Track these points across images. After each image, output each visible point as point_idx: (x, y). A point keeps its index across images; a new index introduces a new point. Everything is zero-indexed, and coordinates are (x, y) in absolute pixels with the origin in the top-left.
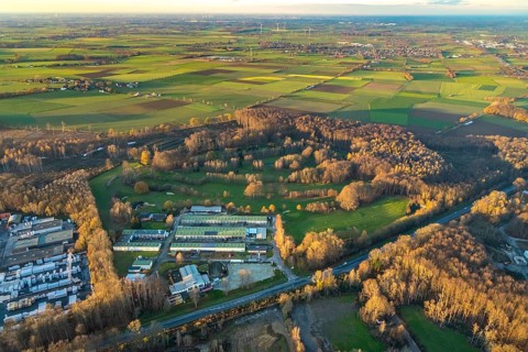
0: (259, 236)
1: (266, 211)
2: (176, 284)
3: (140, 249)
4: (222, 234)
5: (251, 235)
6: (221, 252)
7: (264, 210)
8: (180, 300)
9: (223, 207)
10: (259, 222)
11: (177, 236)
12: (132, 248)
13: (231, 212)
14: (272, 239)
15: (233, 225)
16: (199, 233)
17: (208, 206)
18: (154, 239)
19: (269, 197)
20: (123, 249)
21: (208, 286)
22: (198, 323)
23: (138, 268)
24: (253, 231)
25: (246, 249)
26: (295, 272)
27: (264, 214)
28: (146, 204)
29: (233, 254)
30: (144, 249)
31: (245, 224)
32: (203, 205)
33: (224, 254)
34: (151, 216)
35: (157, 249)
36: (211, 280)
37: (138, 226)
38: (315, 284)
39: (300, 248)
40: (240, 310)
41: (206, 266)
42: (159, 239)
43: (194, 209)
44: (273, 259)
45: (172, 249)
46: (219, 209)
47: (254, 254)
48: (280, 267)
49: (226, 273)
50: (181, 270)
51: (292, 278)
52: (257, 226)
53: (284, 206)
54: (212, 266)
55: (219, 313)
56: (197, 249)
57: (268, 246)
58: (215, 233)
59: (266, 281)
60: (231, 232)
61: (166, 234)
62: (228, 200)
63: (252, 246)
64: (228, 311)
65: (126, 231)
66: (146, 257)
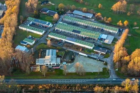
0: (106, 41)
1: (121, 24)
2: (40, 60)
3: (32, 31)
4: (84, 34)
5: (102, 39)
6: (77, 46)
9: (94, 15)
10: (111, 31)
11: (56, 28)
12: (28, 30)
13: (98, 20)
14: (114, 45)
15: (94, 29)
16: (69, 29)
17: (84, 12)
18: (43, 27)
19: (128, 14)
20: (24, 29)
21: (58, 65)
23: (26, 43)
24: (104, 36)
25: (94, 48)
26: (118, 74)
27: (118, 26)
28: (50, 3)
29: (84, 50)
30: (35, 32)
31: (102, 31)
32: (82, 11)
33: (78, 48)
34: (48, 12)
35: (41, 34)
36: (61, 62)
37: (37, 17)
38: (123, 87)
41: (63, 53)
42: (46, 27)
43: (75, 12)
44: (108, 60)
45: (49, 36)
46: (90, 16)
47: (97, 53)
48: (109, 67)
49: (73, 60)
50: (47, 51)
51: (113, 77)
52: (110, 33)
53: (135, 23)
54: (67, 53)
56: (64, 40)
57: (108, 49)
58: (79, 32)
59: (94, 74)
60: (89, 34)
61: (51, 25)
63: (98, 47)
64: (61, 85)
65: (30, 18)
66: (34, 37)
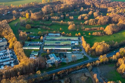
0: (76, 44)
1: (77, 35)
2: (48, 60)
3: (32, 48)
4: (62, 43)
5: (72, 44)
6: (62, 50)
7: (76, 35)
8: (50, 66)
10: (75, 39)
11: (45, 44)
12: (29, 48)
13: (64, 35)
14: (81, 45)
15: (65, 40)
16: (53, 43)
17: (55, 33)
18: (37, 45)
19: (77, 30)
20: (26, 48)
21: (60, 61)
22: (59, 73)
23: (33, 55)
24: (73, 42)
25: (72, 49)
26: (91, 56)
27: (76, 36)
28: (31, 33)
29: (67, 50)
30: (34, 48)
31: (70, 40)
32: (53, 33)
33: (64, 50)
34: (34, 37)
35: (39, 48)
36: (61, 59)
37: (30, 40)
38: (100, 60)
39: (93, 48)
40: (73, 69)
41: (58, 54)
42: (39, 45)
43: (49, 34)
44: (82, 52)
45: (44, 48)
46: (59, 35)
47: (75, 50)
50: (49, 55)
51: (90, 59)
52: (74, 40)
53: (84, 33)
55: (66, 70)
56: (54, 48)
57: (80, 47)
58: (60, 43)
60: (65, 42)
61: (41, 43)
62: (62, 31)
63: (74, 47)
65: (26, 42)
66: (35, 51)
